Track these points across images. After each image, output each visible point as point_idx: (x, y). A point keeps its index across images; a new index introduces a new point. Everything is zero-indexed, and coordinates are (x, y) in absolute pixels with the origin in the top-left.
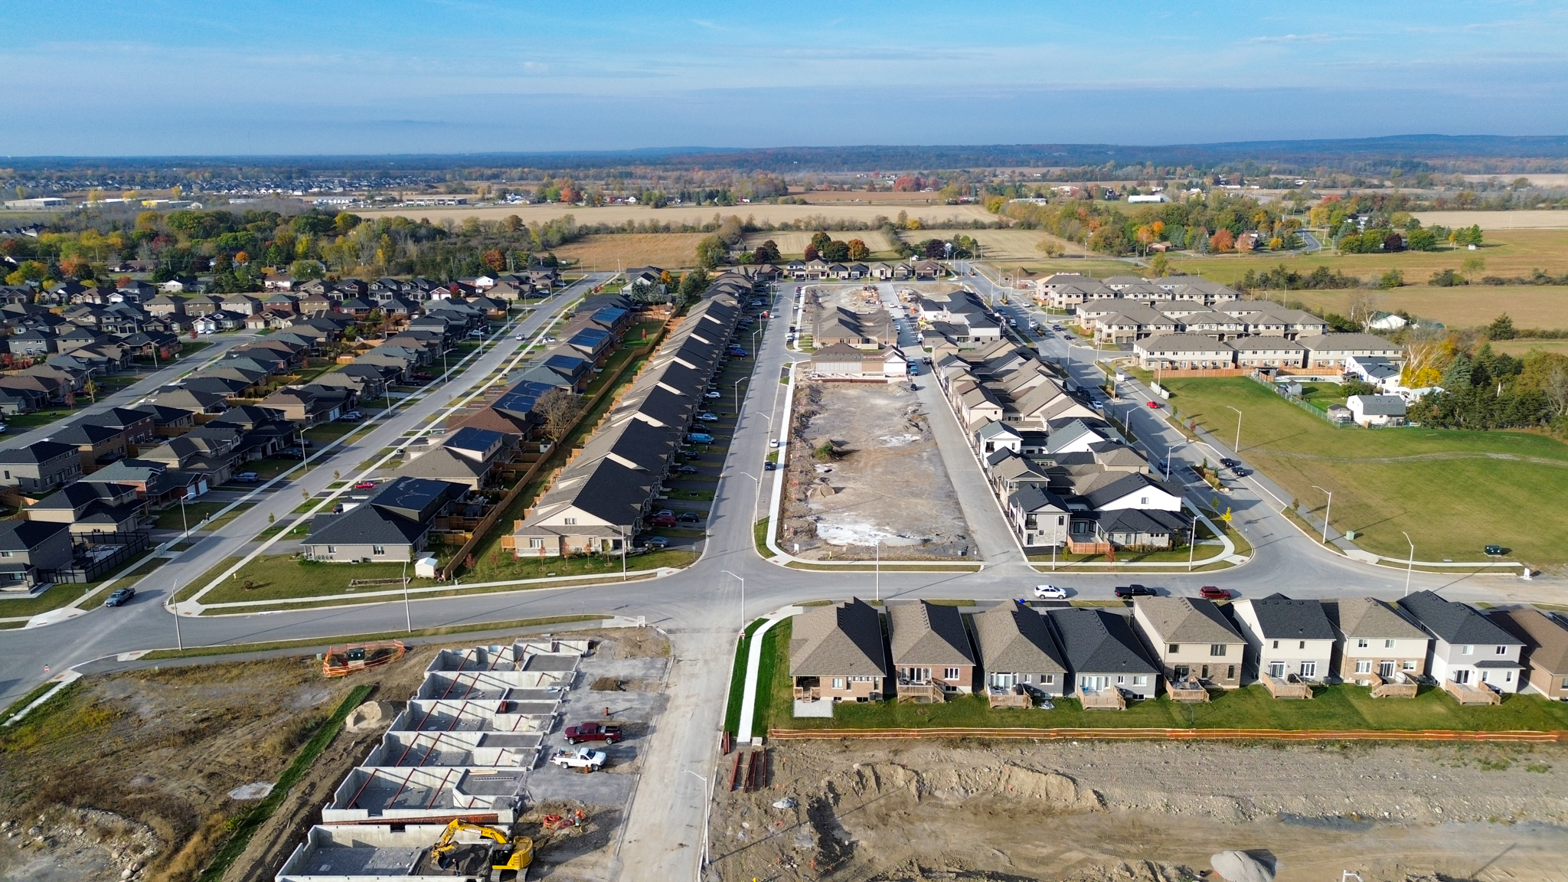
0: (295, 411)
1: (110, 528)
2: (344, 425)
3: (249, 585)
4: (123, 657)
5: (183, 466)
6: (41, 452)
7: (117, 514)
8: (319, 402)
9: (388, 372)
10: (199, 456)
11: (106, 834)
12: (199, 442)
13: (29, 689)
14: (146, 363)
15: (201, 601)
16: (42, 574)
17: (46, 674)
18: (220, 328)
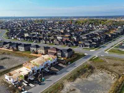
0: (110, 36)
1: (95, 43)
2: (115, 38)
3: (112, 51)
4: (102, 56)
5: (100, 39)
6: (87, 36)
7: (96, 42)
8: (112, 35)
9: (118, 33)
10: (102, 38)
11: (109, 73)
12: (102, 37)
13: (93, 57)
14: (91, 31)
15: (107, 52)
16: (90, 46)
17: (94, 56)
18: (96, 28)
